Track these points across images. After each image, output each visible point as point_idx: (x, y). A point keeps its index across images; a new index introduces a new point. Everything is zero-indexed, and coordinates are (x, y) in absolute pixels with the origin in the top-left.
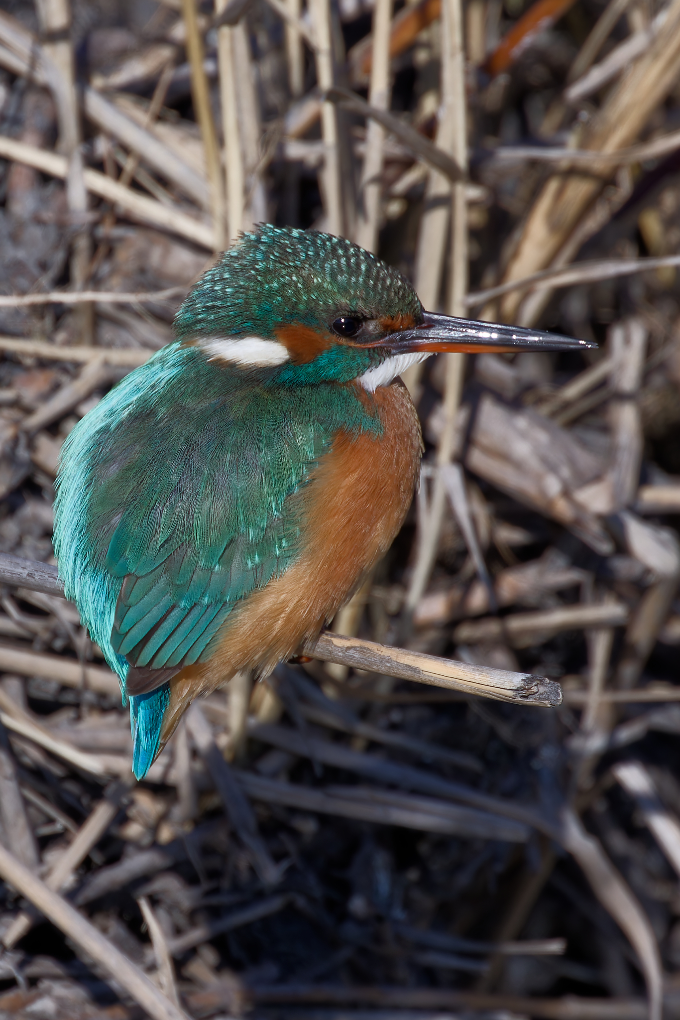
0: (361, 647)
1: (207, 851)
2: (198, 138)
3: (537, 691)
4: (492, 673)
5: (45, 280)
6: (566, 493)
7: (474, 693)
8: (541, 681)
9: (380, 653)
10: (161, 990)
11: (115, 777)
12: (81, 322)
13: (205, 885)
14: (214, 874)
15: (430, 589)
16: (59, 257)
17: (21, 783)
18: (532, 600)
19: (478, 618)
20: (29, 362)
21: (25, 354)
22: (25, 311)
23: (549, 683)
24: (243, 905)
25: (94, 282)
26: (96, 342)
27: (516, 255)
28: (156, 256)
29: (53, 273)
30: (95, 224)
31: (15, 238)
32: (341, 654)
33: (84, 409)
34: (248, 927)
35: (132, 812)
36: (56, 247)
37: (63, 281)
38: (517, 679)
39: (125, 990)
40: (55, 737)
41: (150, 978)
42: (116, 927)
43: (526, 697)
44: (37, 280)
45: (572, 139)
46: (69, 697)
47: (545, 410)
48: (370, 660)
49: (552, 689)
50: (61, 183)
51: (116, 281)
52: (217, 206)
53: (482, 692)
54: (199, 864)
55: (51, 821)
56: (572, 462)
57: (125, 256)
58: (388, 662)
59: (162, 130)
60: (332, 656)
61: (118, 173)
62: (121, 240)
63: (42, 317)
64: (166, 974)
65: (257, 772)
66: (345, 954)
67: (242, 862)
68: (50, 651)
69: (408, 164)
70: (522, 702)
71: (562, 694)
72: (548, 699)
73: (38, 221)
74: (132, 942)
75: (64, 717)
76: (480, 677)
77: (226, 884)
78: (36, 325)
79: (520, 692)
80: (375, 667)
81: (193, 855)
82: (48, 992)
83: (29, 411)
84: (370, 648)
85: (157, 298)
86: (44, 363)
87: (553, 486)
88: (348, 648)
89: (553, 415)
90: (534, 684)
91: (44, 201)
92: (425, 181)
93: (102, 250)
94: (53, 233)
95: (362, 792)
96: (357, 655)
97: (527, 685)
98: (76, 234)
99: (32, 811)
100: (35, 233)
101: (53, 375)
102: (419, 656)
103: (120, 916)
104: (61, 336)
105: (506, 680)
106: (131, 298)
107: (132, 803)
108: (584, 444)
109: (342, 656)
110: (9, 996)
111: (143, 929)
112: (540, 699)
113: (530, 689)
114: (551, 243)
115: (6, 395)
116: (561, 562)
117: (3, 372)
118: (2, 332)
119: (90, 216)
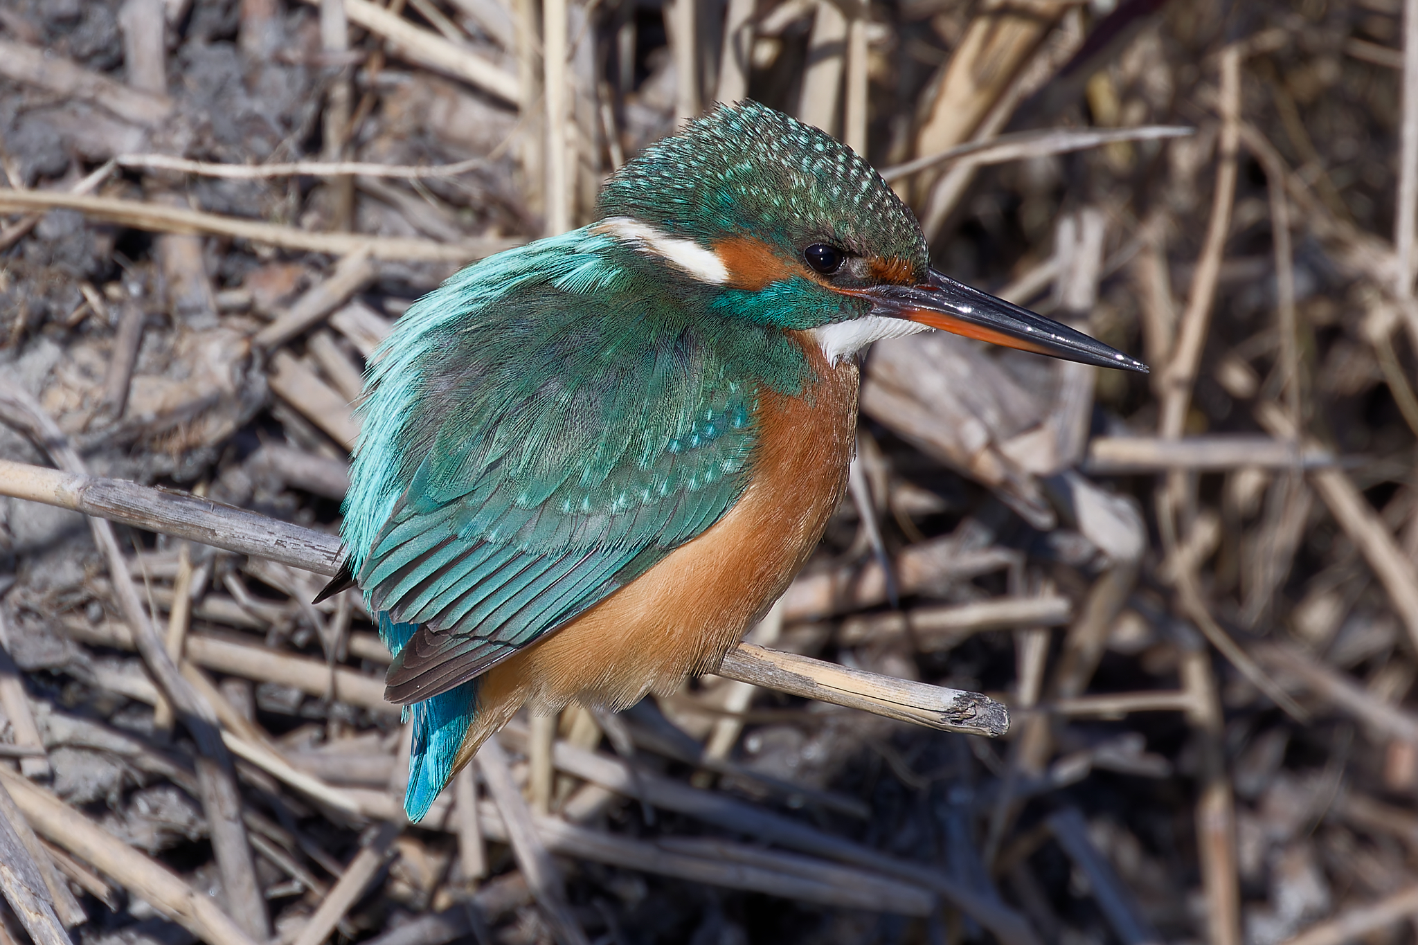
3: (974, 713)
5: (290, 143)
6: (992, 445)
7: (887, 716)
8: (980, 700)
9: (759, 657)
11: (376, 819)
12: (336, 200)
16: (309, 110)
17: (246, 825)
18: (940, 589)
19: (874, 610)
20: (266, 252)
21: (261, 242)
22: (262, 185)
23: (991, 703)
25: (356, 146)
26: (355, 227)
27: (930, 118)
28: (438, 113)
29: (299, 134)
30: (358, 67)
31: (248, 84)
35: (397, 869)
36: (304, 97)
37: (313, 145)
38: (947, 697)
40: (294, 766)
43: (960, 722)
44: (280, 141)
46: (312, 710)
48: (745, 666)
49: (995, 711)
50: (313, 11)
51: (383, 147)
52: (527, 46)
53: (898, 713)
54: (485, 940)
55: (286, 878)
56: (1001, 404)
57: (397, 112)
58: (771, 670)
62: (392, 88)
63: (284, 194)
65: (565, 816)
68: (289, 647)
70: (952, 728)
71: (1009, 719)
72: (989, 725)
73: (281, 61)
75: (304, 737)
76: (896, 694)
78: (278, 206)
79: (952, 715)
80: (752, 677)
83: (265, 320)
84: (746, 651)
85: (441, 173)
86: (287, 256)
87: (975, 436)
90: (970, 704)
91: (289, 34)
93: (366, 102)
94: (300, 81)
95: (708, 846)
97: (962, 706)
98: (332, 79)
99: (262, 864)
100: (277, 76)
101: (300, 271)
104: (310, 219)
105: (931, 699)
106: (409, 173)
107: (398, 856)
108: (1017, 379)
112: (978, 724)
113: (964, 711)
114: (978, 103)
115: (235, 297)
116: (982, 537)
117: (231, 266)
118: (230, 213)
119: (352, 56)
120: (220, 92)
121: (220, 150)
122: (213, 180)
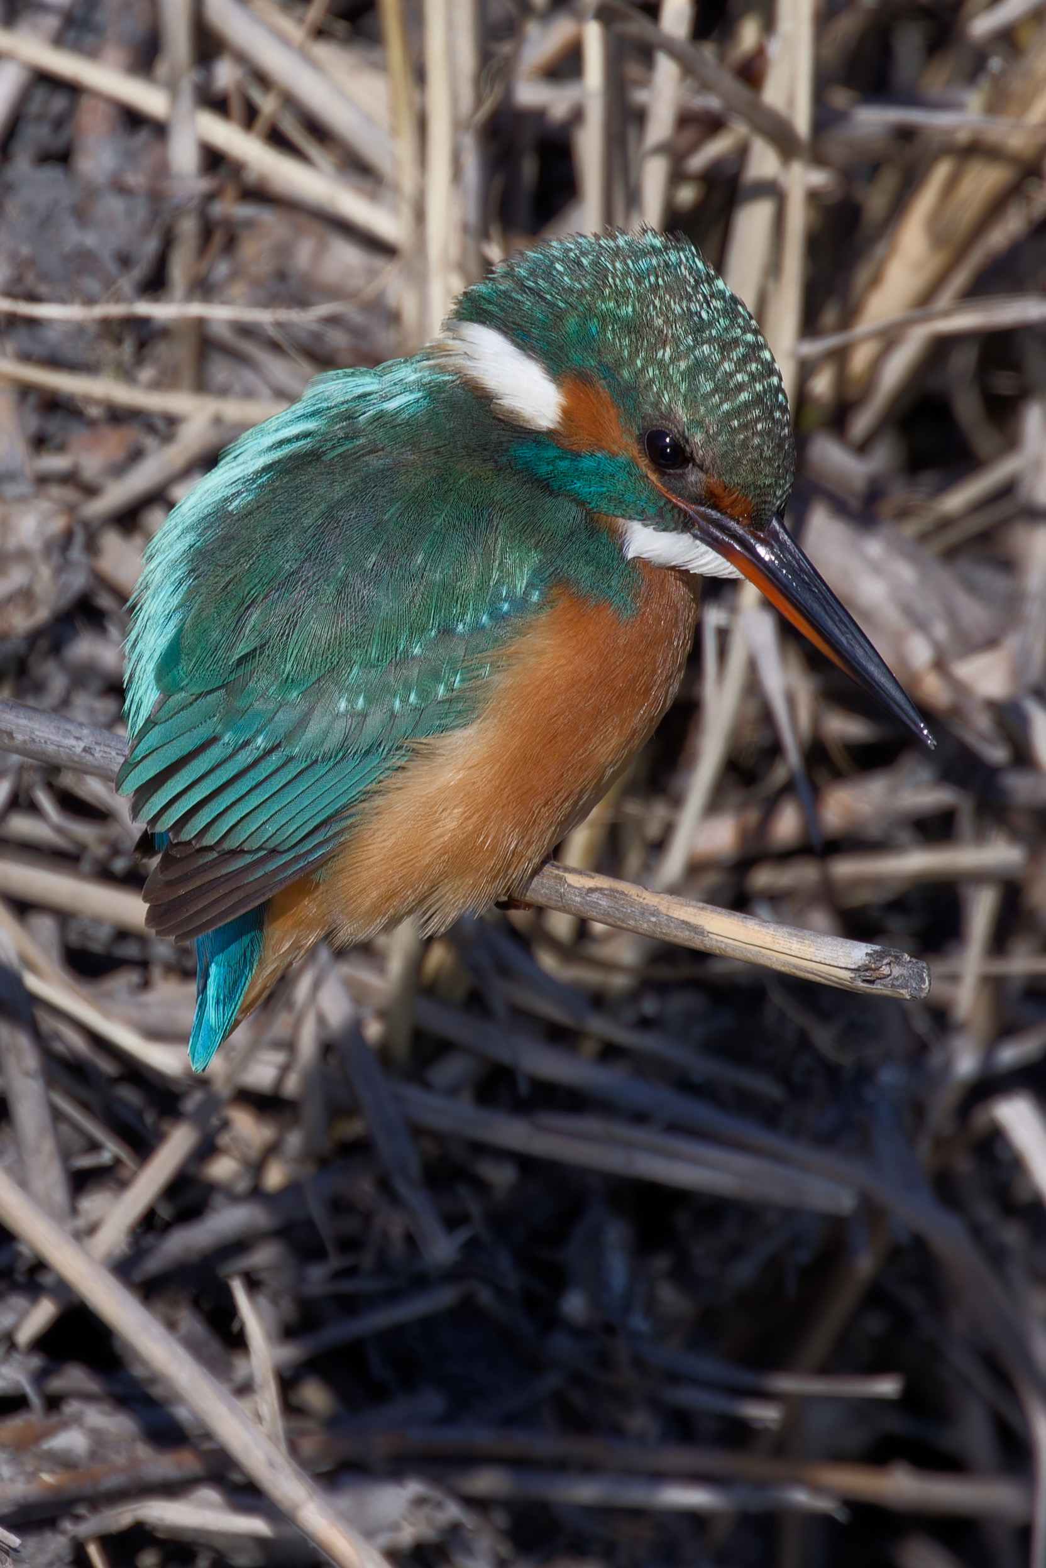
0: (611, 890)
1: (339, 1206)
2: (381, 67)
3: (889, 973)
4: (819, 940)
5: (126, 283)
6: (940, 665)
7: (788, 972)
8: (896, 957)
9: (641, 900)
10: (260, 1426)
11: (202, 1082)
12: (181, 352)
13: (335, 1262)
14: (349, 1244)
15: (714, 806)
16: (151, 246)
17: (51, 1082)
18: (874, 831)
19: (786, 856)
20: (94, 412)
21: (90, 400)
22: (93, 329)
23: (910, 961)
24: (392, 1296)
25: (203, 288)
26: (201, 386)
27: (876, 281)
28: (304, 253)
29: (139, 272)
30: (210, 197)
31: (81, 214)
32: (578, 899)
33: (178, 492)
34: (398, 1330)
35: (224, 1140)
36: (145, 232)
37: (155, 284)
38: (857, 953)
39: (201, 1423)
40: (107, 1014)
41: (244, 1405)
42: (189, 1321)
43: (872, 982)
44: (114, 281)
45: (974, 101)
46: (131, 950)
47: (910, 529)
48: (624, 910)
49: (913, 971)
50: (160, 130)
51: (238, 290)
52: (407, 179)
53: (801, 970)
54: (326, 1228)
55: (94, 1146)
56: (952, 616)
57: (255, 251)
58: (654, 915)
59: (324, 51)
60: (564, 901)
61: (250, 117)
62: (249, 224)
63: (118, 341)
64: (268, 1399)
65: (426, 1085)
66: (551, 1381)
67: (394, 1224)
68: (105, 875)
69: (713, 125)
70: (865, 989)
71: (930, 981)
72: (906, 987)
73: (120, 188)
74: (215, 1347)
75: (122, 982)
76: (798, 946)
77: (367, 1260)
78: (107, 351)
79: (862, 973)
80: (632, 922)
81: (316, 1210)
82: (77, 1420)
83: (91, 491)
84: (626, 893)
85: (305, 318)
86: (118, 416)
87: (920, 652)
88: (591, 890)
89: (924, 537)
90: (885, 961)
91: (130, 156)
92: (742, 152)
93: (218, 239)
94: (142, 212)
95: (591, 1124)
96: (604, 902)
97: (875, 963)
98: (179, 212)
99: (64, 1128)
100: (115, 205)
101: (133, 434)
102: (703, 908)
103: (196, 1304)
104: (146, 374)
105: (840, 954)
106: (264, 317)
107: (226, 1124)
108: (972, 588)
109: (580, 903)
110: (16, 1423)
111: (235, 1327)
112: (893, 985)
113: (878, 969)
114: (934, 264)
115: (56, 463)
116: (925, 774)
117: (53, 426)
118: (54, 362)
119: (202, 185)
120: (46, 222)
121: (43, 289)
122: (33, 322)
